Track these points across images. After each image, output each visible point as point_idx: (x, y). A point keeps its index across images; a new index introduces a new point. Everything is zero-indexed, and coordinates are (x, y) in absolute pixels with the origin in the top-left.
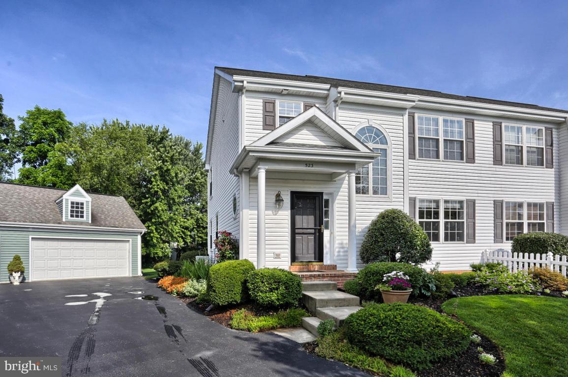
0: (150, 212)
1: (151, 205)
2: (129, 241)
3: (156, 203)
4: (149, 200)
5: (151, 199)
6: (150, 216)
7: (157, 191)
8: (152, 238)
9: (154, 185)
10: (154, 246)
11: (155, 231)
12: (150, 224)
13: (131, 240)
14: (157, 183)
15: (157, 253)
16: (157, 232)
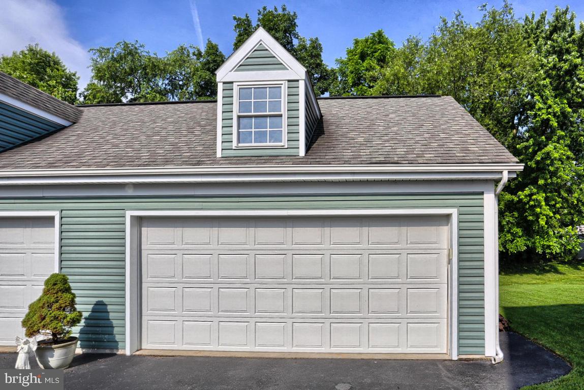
0: (534, 166)
1: (535, 153)
2: (448, 217)
3: (546, 146)
4: (531, 141)
5: (535, 140)
6: (533, 175)
7: (548, 120)
8: (537, 216)
9: (540, 109)
10: (542, 233)
11: (543, 203)
12: (535, 190)
13: (454, 212)
14: (545, 103)
15: (549, 247)
16: (547, 204)
